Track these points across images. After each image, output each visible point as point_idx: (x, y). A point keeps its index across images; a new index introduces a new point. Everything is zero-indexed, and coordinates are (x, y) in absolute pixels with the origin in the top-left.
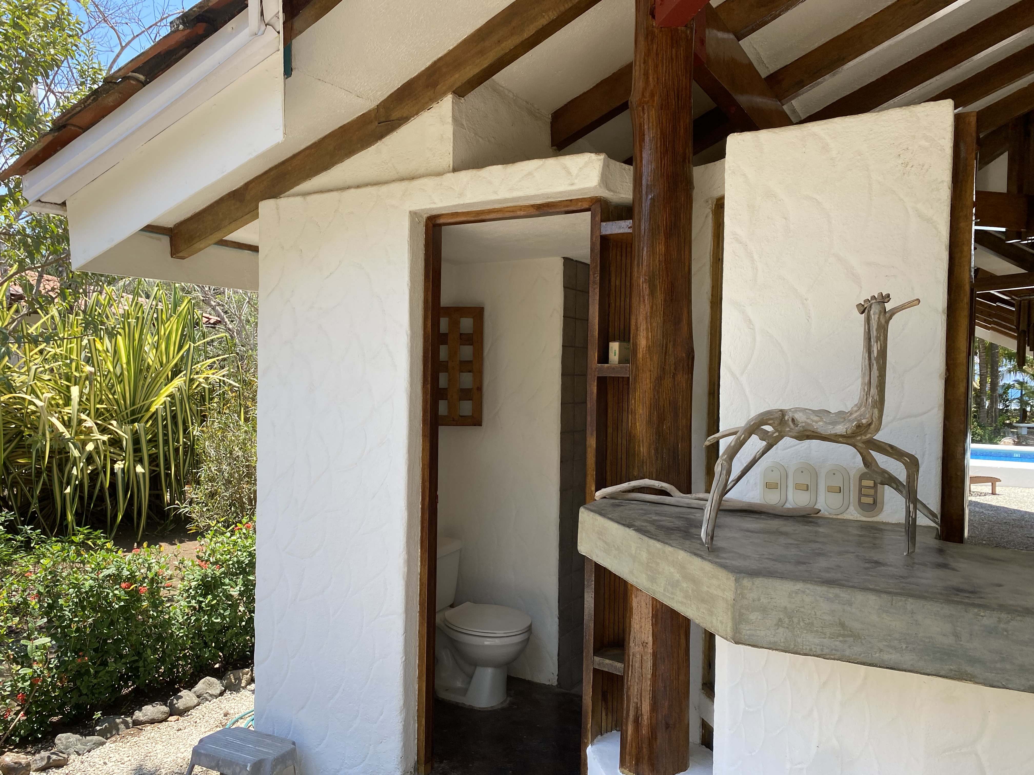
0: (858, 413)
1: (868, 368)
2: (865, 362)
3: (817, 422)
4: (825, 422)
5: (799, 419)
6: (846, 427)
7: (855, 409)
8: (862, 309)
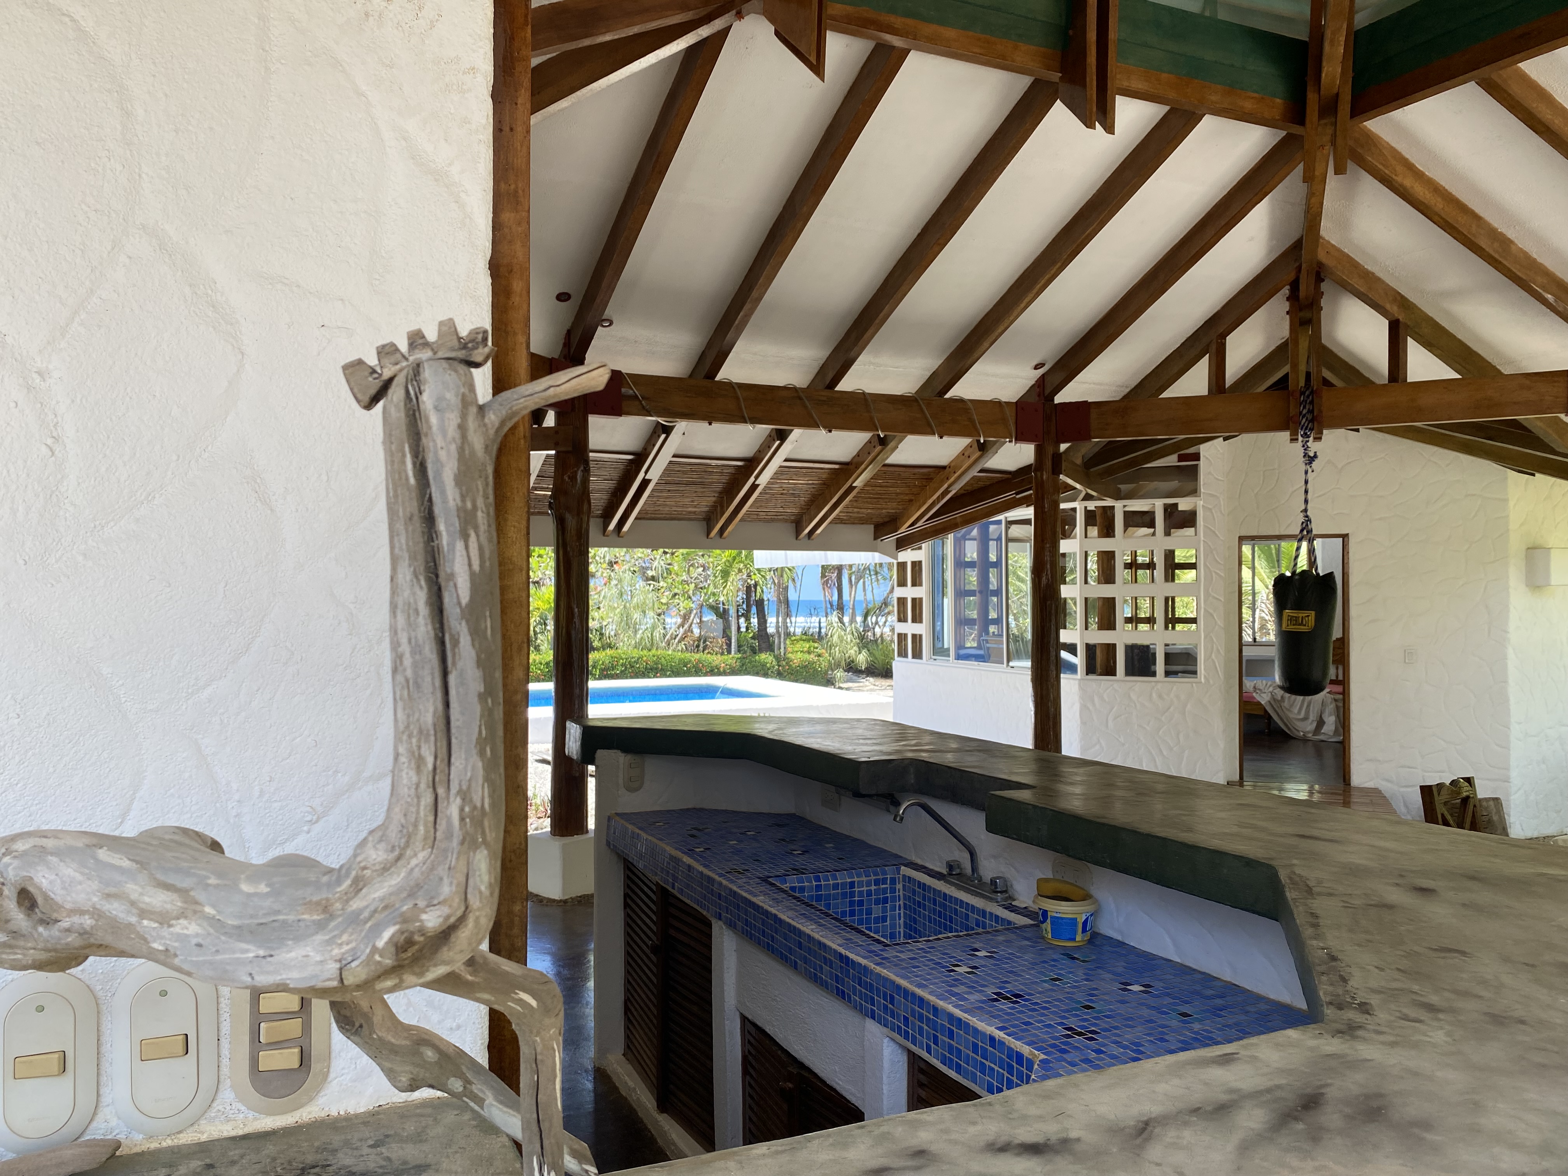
0: (395, 880)
1: (430, 653)
2: (411, 625)
3: (164, 919)
4: (210, 919)
5: (58, 894)
6: (336, 952)
7: (377, 855)
8: (374, 386)
